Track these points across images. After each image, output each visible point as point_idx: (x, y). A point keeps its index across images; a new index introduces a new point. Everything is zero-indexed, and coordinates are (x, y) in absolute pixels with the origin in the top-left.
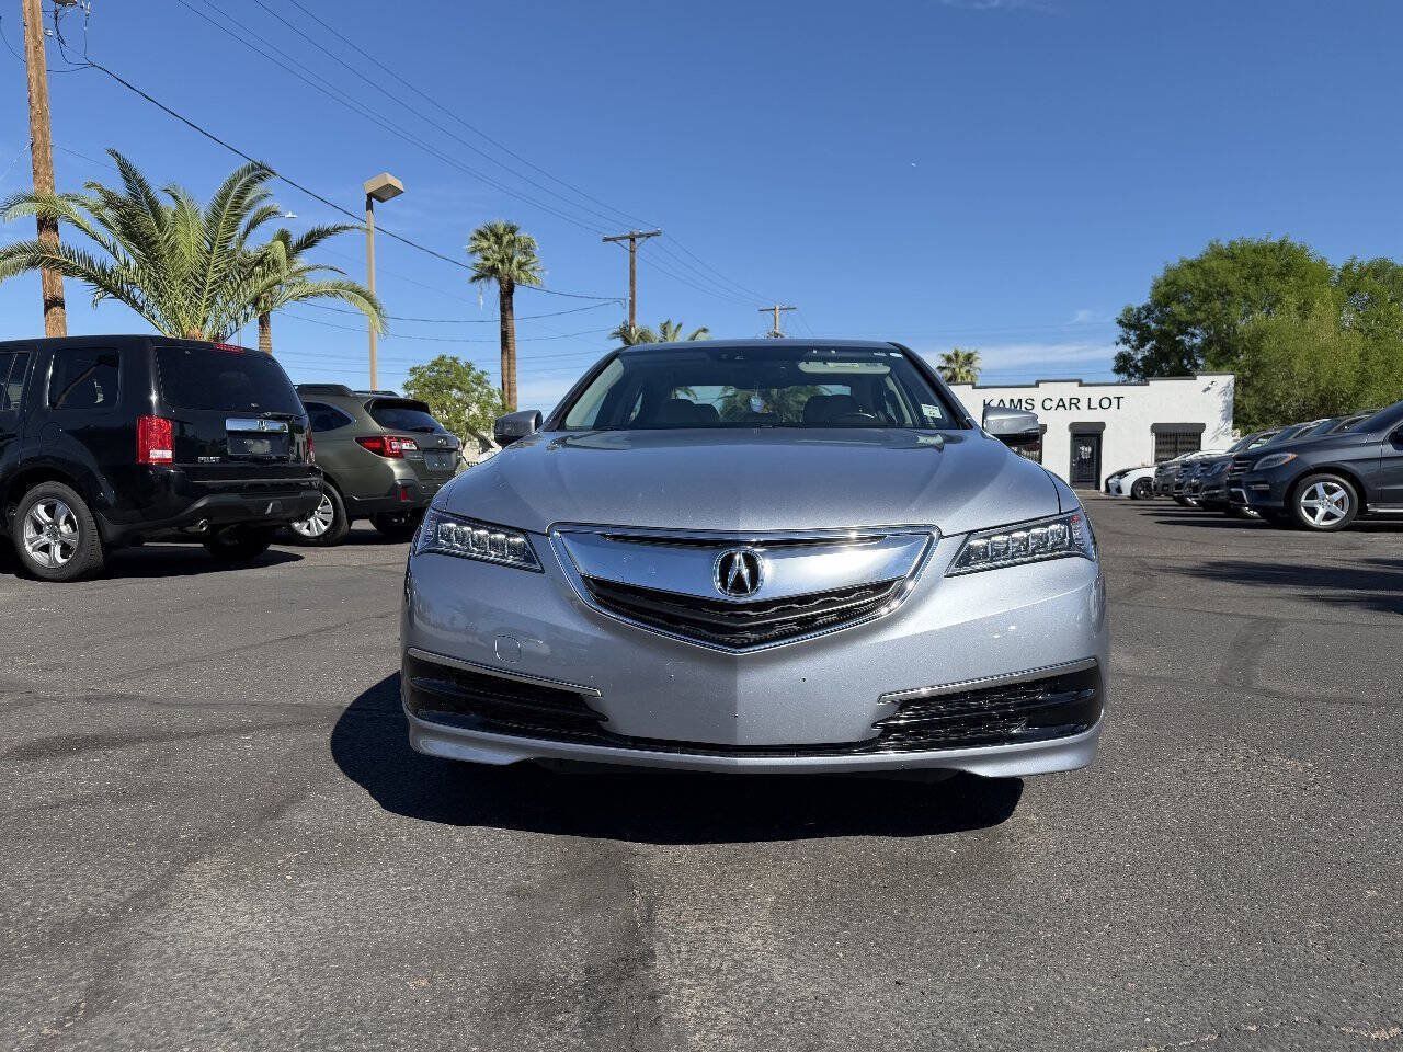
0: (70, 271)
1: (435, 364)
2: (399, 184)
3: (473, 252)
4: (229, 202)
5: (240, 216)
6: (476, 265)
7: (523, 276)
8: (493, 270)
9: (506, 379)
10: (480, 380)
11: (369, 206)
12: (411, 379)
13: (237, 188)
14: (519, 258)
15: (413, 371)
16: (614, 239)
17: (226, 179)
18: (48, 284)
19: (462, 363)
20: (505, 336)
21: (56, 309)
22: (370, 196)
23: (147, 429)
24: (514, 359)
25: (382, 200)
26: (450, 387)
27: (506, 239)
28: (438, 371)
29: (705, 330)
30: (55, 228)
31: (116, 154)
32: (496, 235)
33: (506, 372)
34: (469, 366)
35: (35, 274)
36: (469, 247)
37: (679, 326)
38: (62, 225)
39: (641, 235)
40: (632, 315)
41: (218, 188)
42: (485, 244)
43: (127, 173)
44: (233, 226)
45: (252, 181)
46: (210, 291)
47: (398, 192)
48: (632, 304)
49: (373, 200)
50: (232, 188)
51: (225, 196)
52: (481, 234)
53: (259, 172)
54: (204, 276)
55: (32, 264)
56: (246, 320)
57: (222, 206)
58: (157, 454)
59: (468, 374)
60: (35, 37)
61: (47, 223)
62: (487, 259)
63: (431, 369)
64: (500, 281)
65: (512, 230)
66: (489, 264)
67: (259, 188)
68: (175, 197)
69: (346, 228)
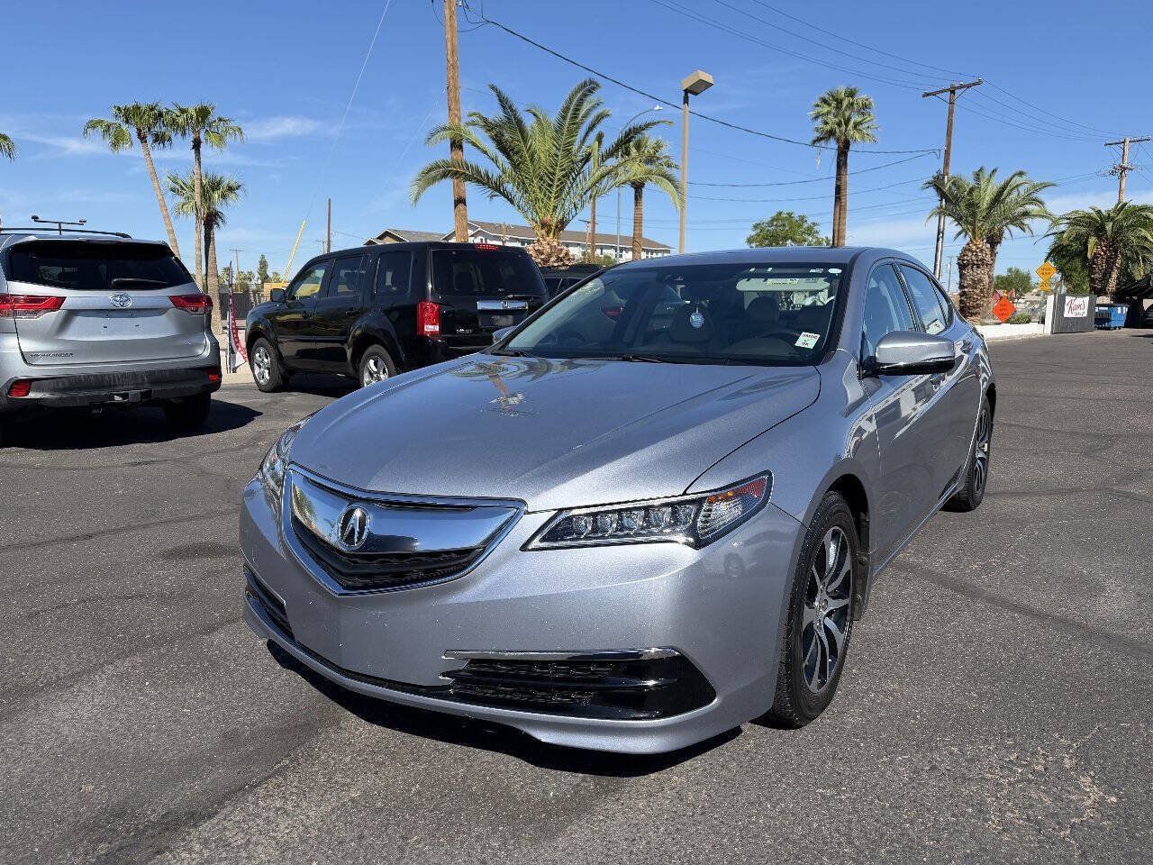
0: (468, 178)
1: (773, 220)
2: (709, 79)
3: (816, 118)
4: (569, 115)
5: (579, 125)
6: (817, 130)
7: (857, 135)
8: (831, 133)
9: (836, 228)
10: (810, 231)
11: (686, 101)
12: (753, 233)
13: (575, 100)
14: (856, 118)
15: (756, 227)
16: (934, 94)
17: (567, 97)
18: (457, 187)
19: (796, 216)
20: (838, 190)
21: (461, 206)
22: (686, 91)
23: (423, 310)
24: (845, 210)
25: (696, 94)
26: (785, 239)
27: (845, 103)
28: (776, 225)
29: (1021, 174)
30: (461, 147)
31: (493, 88)
32: (836, 100)
33: (837, 222)
34: (802, 219)
35: (448, 183)
36: (812, 113)
37: (994, 171)
38: (465, 145)
39: (961, 87)
40: (946, 164)
41: (562, 104)
42: (826, 109)
43: (503, 101)
44: (572, 133)
45: (585, 95)
46: (558, 186)
47: (709, 85)
48: (947, 153)
49: (689, 95)
50: (571, 103)
51: (566, 110)
52: (825, 101)
53: (589, 88)
54: (553, 174)
55: (444, 175)
56: (582, 206)
57: (564, 118)
58: (430, 328)
59: (800, 226)
60: (450, 9)
61: (456, 145)
62: (826, 123)
63: (771, 223)
64: (838, 140)
65: (851, 94)
66: (828, 127)
67: (592, 99)
68: (535, 115)
69: (654, 123)
